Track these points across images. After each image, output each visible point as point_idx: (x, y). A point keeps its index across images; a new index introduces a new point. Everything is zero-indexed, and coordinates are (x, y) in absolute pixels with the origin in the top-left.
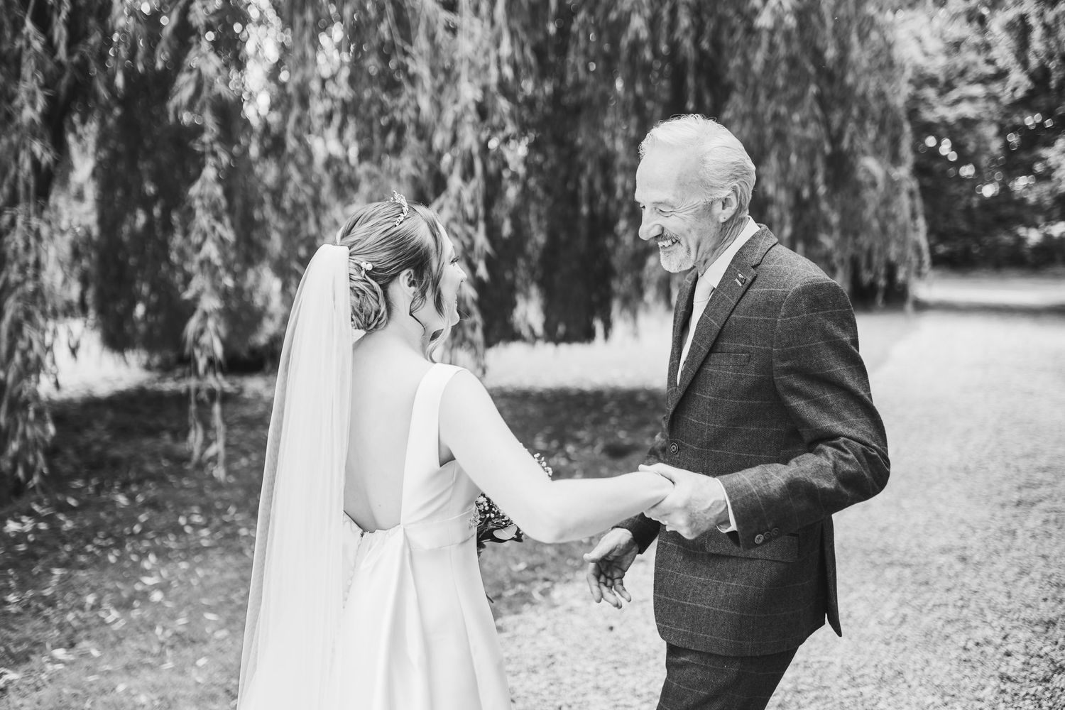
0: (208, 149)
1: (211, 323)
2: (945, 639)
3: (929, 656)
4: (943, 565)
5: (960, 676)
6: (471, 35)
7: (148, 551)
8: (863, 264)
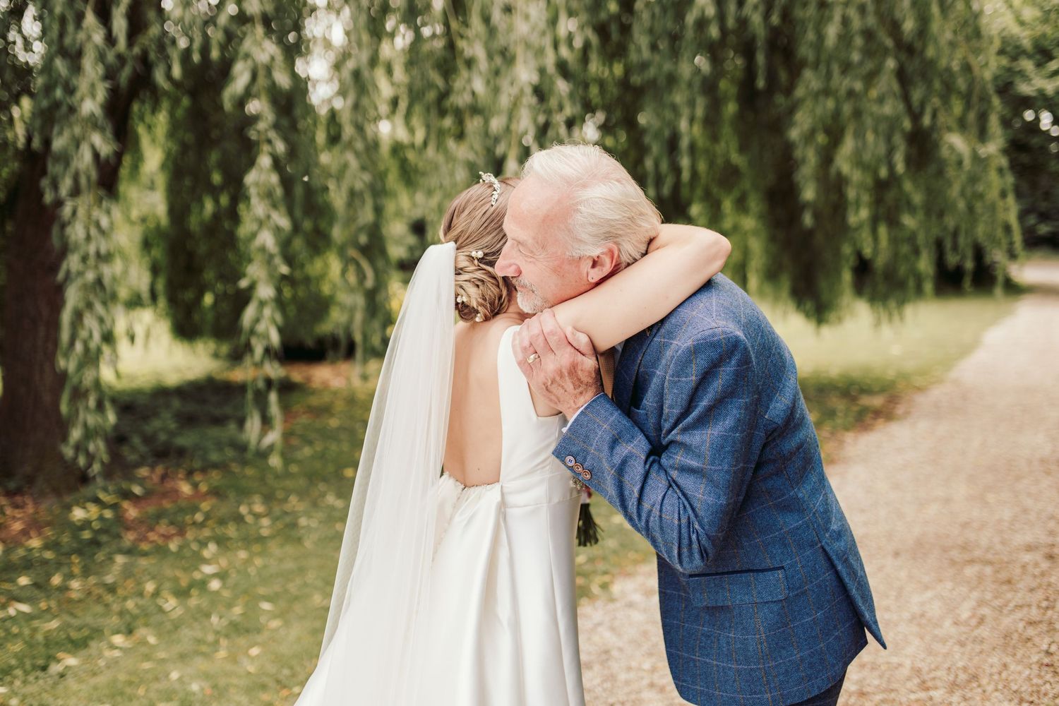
0: (263, 137)
1: (267, 312)
2: (1026, 642)
3: (1008, 660)
4: (1028, 564)
5: (1040, 682)
6: (527, 17)
7: (209, 539)
8: (948, 244)
